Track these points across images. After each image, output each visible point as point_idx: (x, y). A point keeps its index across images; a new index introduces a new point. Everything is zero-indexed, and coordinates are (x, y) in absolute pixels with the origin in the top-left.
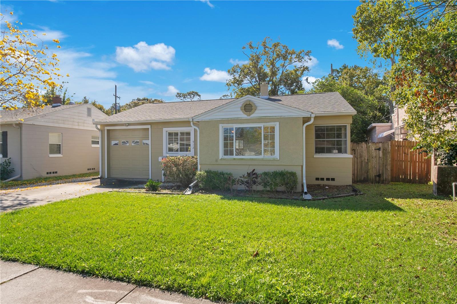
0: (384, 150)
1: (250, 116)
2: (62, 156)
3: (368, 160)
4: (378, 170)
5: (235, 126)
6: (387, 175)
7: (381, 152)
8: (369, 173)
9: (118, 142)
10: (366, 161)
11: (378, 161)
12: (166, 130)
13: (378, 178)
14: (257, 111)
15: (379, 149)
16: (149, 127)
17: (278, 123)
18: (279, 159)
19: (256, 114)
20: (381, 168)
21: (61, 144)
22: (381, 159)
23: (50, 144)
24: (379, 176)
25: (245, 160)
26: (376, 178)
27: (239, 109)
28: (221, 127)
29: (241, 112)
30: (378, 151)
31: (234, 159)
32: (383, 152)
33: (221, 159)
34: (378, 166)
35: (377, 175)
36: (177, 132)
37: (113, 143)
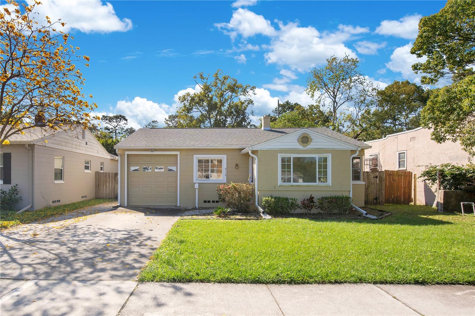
0: (380, 178)
1: (306, 148)
2: (63, 182)
3: (368, 186)
4: (375, 194)
5: (293, 156)
6: (382, 198)
7: (378, 179)
8: (369, 197)
9: (138, 167)
10: (367, 187)
11: (375, 187)
12: (197, 157)
13: (375, 201)
14: (312, 143)
15: (377, 177)
16: (178, 153)
17: (331, 154)
18: (331, 185)
19: (311, 146)
20: (378, 193)
21: (63, 168)
22: (378, 186)
23: (55, 169)
24: (376, 199)
25: (301, 186)
26: (374, 200)
27: (296, 141)
28: (280, 156)
29: (298, 144)
30: (375, 178)
31: (292, 186)
32: (379, 180)
33: (280, 186)
34: (375, 191)
35: (375, 198)
36: (208, 159)
37: (132, 168)
